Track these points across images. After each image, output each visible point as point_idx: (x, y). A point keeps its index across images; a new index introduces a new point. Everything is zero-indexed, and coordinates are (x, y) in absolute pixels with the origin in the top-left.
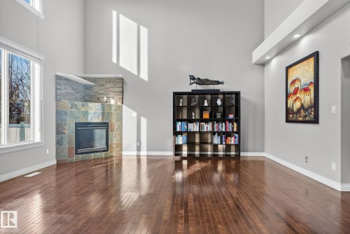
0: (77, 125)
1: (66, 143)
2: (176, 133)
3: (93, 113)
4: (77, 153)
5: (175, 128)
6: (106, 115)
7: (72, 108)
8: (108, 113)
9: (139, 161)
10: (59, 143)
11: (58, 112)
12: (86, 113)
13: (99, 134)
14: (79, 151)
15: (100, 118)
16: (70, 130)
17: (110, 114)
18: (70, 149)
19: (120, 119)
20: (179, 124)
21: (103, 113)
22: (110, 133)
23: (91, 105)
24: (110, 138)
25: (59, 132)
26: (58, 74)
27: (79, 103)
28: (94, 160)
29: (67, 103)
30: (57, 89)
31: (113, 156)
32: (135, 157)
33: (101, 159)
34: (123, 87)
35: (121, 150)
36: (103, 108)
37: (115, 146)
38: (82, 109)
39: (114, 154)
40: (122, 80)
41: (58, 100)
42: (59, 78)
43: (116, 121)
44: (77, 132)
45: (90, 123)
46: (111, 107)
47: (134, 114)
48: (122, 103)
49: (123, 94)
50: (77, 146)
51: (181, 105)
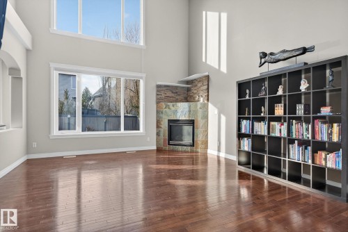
0: (170, 121)
1: (162, 134)
2: (241, 136)
3: (181, 111)
4: (169, 144)
5: (239, 129)
6: (192, 113)
7: (166, 108)
8: (194, 111)
9: (219, 162)
10: (158, 134)
11: (158, 112)
12: (176, 111)
13: (187, 129)
14: (171, 142)
15: (187, 115)
16: (165, 125)
17: (196, 112)
18: (164, 141)
19: (206, 117)
20: (244, 123)
21: (190, 111)
22: (195, 130)
23: (179, 104)
24: (195, 134)
25: (158, 127)
26: (158, 83)
27: (171, 104)
28: (182, 152)
29: (163, 105)
30: (157, 95)
31: (198, 152)
32: (216, 157)
33: (188, 152)
34: (208, 85)
35: (206, 147)
36: (190, 107)
37: (200, 143)
38: (173, 109)
39: (199, 150)
40: (208, 77)
41: (158, 103)
42: (159, 86)
43: (202, 118)
44: (170, 128)
45: (178, 120)
46: (196, 105)
47: (216, 112)
48: (208, 100)
49: (208, 92)
50: (170, 138)
51: (247, 98)
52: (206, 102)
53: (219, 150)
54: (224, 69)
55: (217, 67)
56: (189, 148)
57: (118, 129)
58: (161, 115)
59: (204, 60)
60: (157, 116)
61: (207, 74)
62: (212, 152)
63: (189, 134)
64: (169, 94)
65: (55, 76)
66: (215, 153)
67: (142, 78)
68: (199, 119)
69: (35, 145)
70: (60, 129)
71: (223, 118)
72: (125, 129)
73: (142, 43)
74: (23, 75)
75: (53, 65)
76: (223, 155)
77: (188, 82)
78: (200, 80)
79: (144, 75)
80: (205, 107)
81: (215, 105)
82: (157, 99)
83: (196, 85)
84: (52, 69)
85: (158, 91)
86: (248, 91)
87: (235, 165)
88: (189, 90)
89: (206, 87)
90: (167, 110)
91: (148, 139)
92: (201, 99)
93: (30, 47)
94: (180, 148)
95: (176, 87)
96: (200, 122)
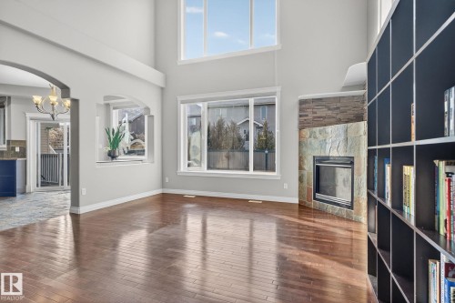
0: (316, 159)
1: (305, 179)
3: (332, 141)
4: (315, 199)
7: (310, 137)
8: (353, 139)
10: (301, 179)
11: (300, 144)
12: (324, 142)
14: (318, 196)
15: (341, 148)
16: (309, 166)
17: (357, 142)
18: (309, 190)
21: (345, 141)
22: (355, 177)
23: (329, 129)
24: (355, 185)
25: (301, 168)
27: (317, 129)
29: (306, 132)
30: (300, 116)
31: (360, 222)
33: (342, 218)
36: (346, 132)
37: (363, 204)
38: (320, 137)
39: (362, 219)
41: (301, 129)
42: (302, 102)
44: (316, 170)
45: (327, 158)
46: (358, 129)
50: (318, 189)
56: (344, 211)
58: (304, 149)
60: (300, 151)
64: (322, 112)
67: (277, 94)
68: (363, 155)
72: (254, 169)
79: (278, 89)
82: (300, 123)
84: (179, 102)
85: (301, 110)
90: (313, 140)
91: (286, 186)
94: (330, 208)
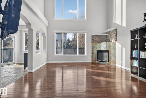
0: (97, 51)
1: (94, 56)
2: (132, 58)
3: (103, 46)
4: (97, 61)
5: (132, 54)
6: (108, 47)
7: (96, 45)
9: (122, 71)
10: (92, 56)
11: (92, 47)
12: (100, 47)
13: (106, 54)
15: (105, 48)
16: (95, 52)
17: (110, 47)
18: (95, 59)
20: (134, 52)
21: (107, 46)
22: (109, 55)
23: (102, 43)
24: (109, 57)
25: (92, 53)
26: (93, 34)
27: (98, 43)
28: (103, 64)
29: (94, 44)
30: (92, 39)
31: (111, 65)
32: (120, 69)
33: (106, 65)
34: (116, 33)
35: (115, 63)
36: (107, 44)
37: (112, 61)
38: (99, 45)
39: (112, 64)
40: (116, 29)
41: (92, 43)
42: (93, 36)
43: (113, 49)
44: (98, 54)
45: (101, 50)
46: (110, 43)
47: (120, 46)
48: (116, 41)
49: (116, 37)
50: (98, 58)
51: (136, 38)
52: (115, 41)
53: (122, 65)
54: (124, 25)
55: (121, 24)
56: (106, 63)
57: (76, 54)
58: (94, 48)
59: (114, 22)
60: (92, 49)
61: (115, 28)
62: (118, 66)
63: (106, 57)
64: (97, 39)
65: (55, 35)
66: (120, 66)
67: (85, 33)
68: (112, 49)
69: (49, 58)
70: (57, 53)
71: (124, 49)
73: (85, 19)
74: (46, 35)
75: (54, 31)
76: (123, 67)
77: (106, 33)
78: (112, 31)
79: (86, 32)
80: (115, 44)
81: (120, 43)
82: (92, 41)
83: (110, 34)
84: (54, 32)
85: (92, 38)
86: (136, 35)
87: (129, 73)
88: (107, 36)
89: (115, 34)
90: (96, 46)
91: (88, 58)
92: (113, 41)
93: (48, 26)
94: (102, 63)
95: (101, 36)
96: (112, 51)
